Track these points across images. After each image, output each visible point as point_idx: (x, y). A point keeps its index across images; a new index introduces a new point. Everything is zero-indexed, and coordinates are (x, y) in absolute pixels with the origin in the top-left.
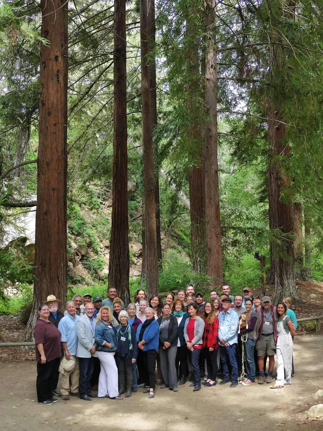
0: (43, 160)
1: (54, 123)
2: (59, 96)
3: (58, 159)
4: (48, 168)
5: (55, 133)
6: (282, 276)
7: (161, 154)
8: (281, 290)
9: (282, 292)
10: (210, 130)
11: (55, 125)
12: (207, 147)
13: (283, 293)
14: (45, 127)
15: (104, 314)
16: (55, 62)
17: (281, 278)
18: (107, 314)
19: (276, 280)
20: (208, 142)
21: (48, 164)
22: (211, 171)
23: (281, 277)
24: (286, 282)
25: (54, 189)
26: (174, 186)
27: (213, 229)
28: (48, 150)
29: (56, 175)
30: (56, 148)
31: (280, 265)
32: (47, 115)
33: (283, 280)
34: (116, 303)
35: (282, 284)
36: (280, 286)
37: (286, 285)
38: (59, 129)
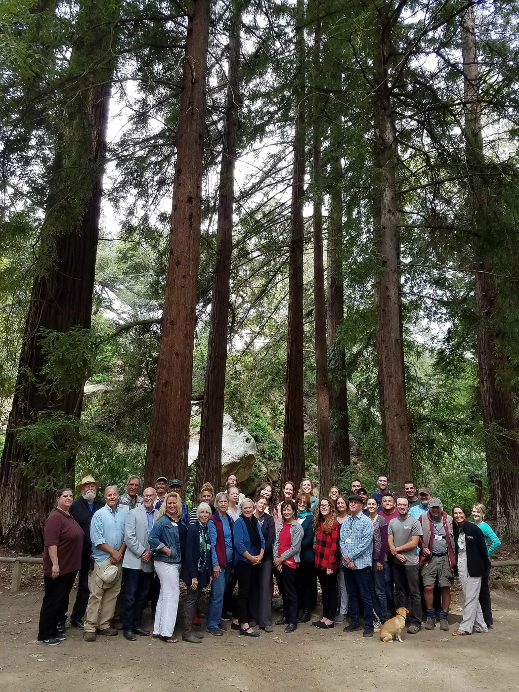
0: (167, 319)
1: (183, 274)
2: (191, 243)
3: (186, 318)
4: (172, 328)
5: (184, 287)
6: (506, 503)
7: (350, 363)
8: (506, 524)
9: (508, 525)
10: (387, 288)
11: (184, 276)
12: (384, 310)
13: (510, 527)
14: (172, 279)
15: (170, 503)
16: (187, 204)
17: (505, 507)
18: (174, 503)
19: (498, 509)
20: (385, 304)
21: (172, 323)
22: (390, 340)
23: (504, 503)
24: (512, 512)
25: (177, 354)
26: (365, 401)
27: (396, 418)
28: (174, 306)
29: (182, 337)
30: (184, 304)
31: (503, 488)
32: (175, 265)
33: (509, 509)
34: (206, 490)
35: (508, 516)
36: (505, 517)
37: (512, 516)
38: (189, 282)
